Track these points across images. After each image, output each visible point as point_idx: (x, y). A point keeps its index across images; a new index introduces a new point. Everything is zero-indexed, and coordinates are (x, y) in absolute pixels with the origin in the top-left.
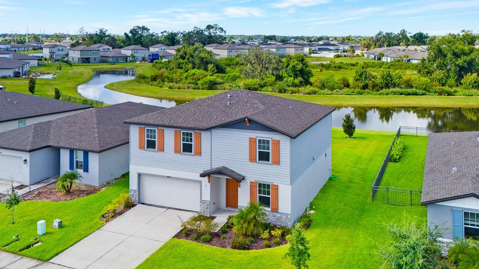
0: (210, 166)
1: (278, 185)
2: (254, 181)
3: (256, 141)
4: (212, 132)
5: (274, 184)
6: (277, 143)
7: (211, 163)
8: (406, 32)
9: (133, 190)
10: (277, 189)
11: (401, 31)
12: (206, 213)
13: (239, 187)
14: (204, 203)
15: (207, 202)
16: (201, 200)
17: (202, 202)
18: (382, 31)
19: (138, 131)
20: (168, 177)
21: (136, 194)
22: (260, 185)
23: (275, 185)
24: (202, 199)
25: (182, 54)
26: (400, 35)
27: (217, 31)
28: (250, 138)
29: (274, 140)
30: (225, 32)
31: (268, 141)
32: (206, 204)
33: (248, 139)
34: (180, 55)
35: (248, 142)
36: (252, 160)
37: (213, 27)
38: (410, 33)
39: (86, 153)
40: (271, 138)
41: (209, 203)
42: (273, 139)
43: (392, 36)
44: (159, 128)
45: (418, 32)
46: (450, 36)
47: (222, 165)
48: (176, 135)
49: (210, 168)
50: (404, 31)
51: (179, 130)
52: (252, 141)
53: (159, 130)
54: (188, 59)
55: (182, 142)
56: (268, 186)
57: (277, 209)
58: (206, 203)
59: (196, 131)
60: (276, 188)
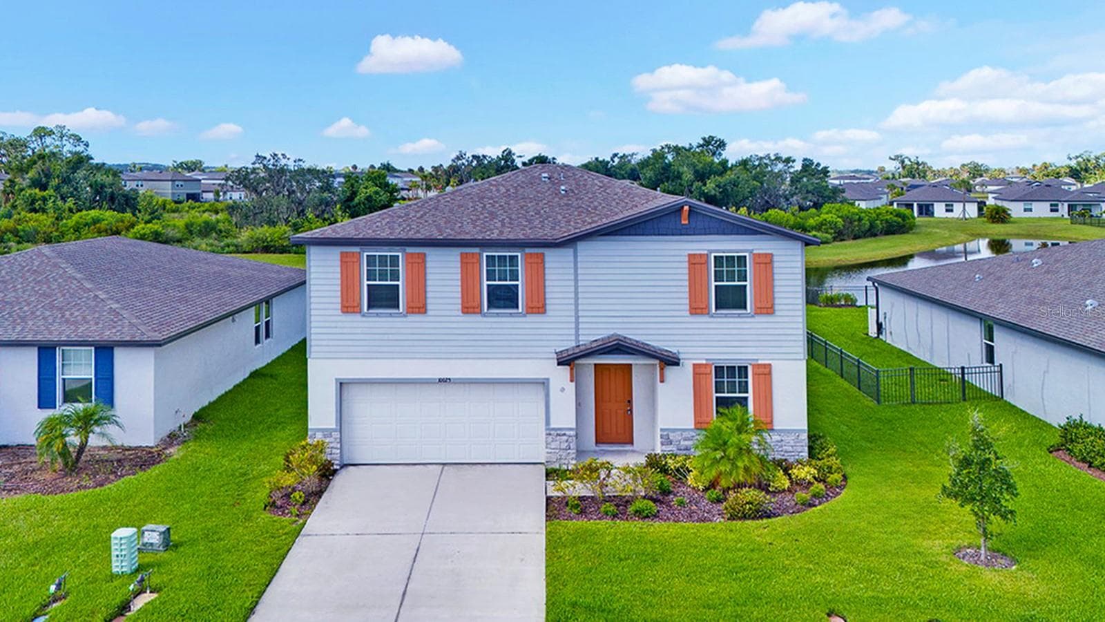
0: (573, 338)
1: (770, 365)
2: (704, 362)
3: (707, 263)
4: (579, 248)
5: (760, 362)
6: (766, 262)
7: (577, 329)
8: (514, 154)
9: (319, 430)
10: (770, 373)
11: (503, 152)
12: (566, 462)
13: (662, 381)
14: (558, 435)
15: (567, 433)
16: (547, 429)
17: (551, 432)
18: (463, 152)
19: (339, 263)
20: (440, 380)
21: (332, 440)
22: (719, 370)
23: (765, 365)
24: (552, 426)
25: (37, 176)
26: (501, 159)
27: (64, 142)
28: (690, 255)
29: (759, 254)
30: (87, 145)
31: (742, 260)
32: (565, 438)
33: (687, 259)
34: (31, 179)
35: (686, 265)
36: (697, 309)
37: (51, 133)
38: (521, 157)
39: (104, 352)
40: (751, 252)
41: (573, 433)
42: (755, 252)
43: (486, 162)
44: (410, 250)
45: (537, 155)
46: (598, 163)
47: (612, 332)
48: (467, 265)
49: (574, 344)
50: (510, 152)
51: (476, 250)
52: (696, 262)
53: (408, 256)
54: (57, 188)
55: (485, 283)
56: (743, 370)
57: (771, 422)
58: (564, 435)
59: (528, 250)
60: (766, 371)
